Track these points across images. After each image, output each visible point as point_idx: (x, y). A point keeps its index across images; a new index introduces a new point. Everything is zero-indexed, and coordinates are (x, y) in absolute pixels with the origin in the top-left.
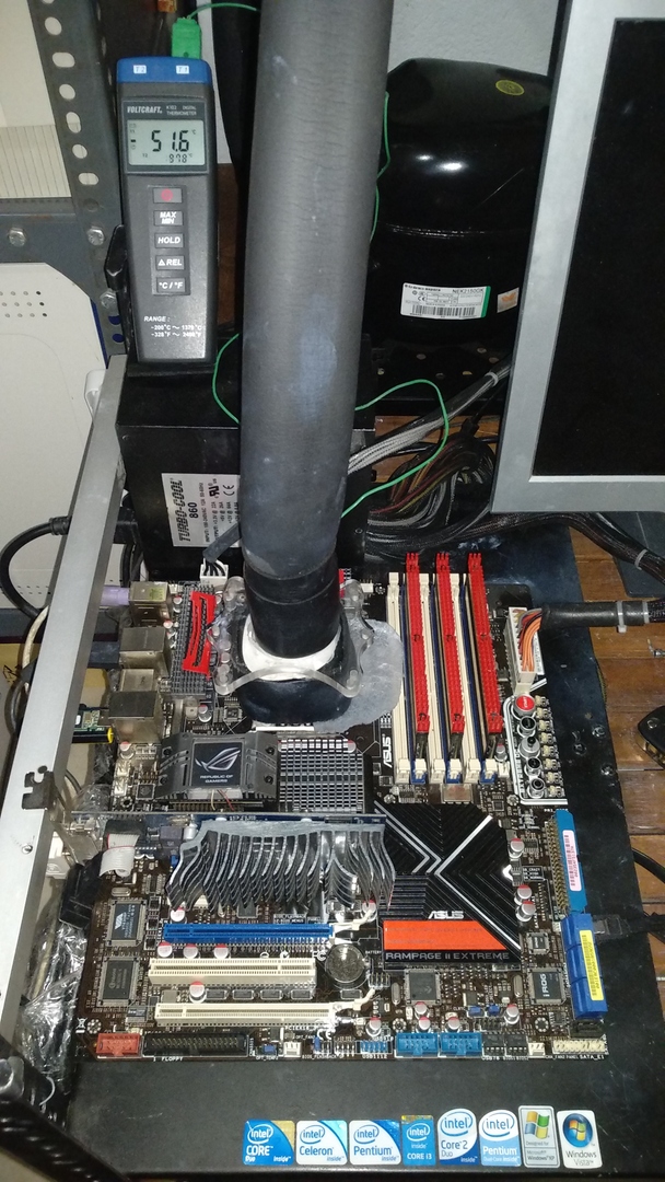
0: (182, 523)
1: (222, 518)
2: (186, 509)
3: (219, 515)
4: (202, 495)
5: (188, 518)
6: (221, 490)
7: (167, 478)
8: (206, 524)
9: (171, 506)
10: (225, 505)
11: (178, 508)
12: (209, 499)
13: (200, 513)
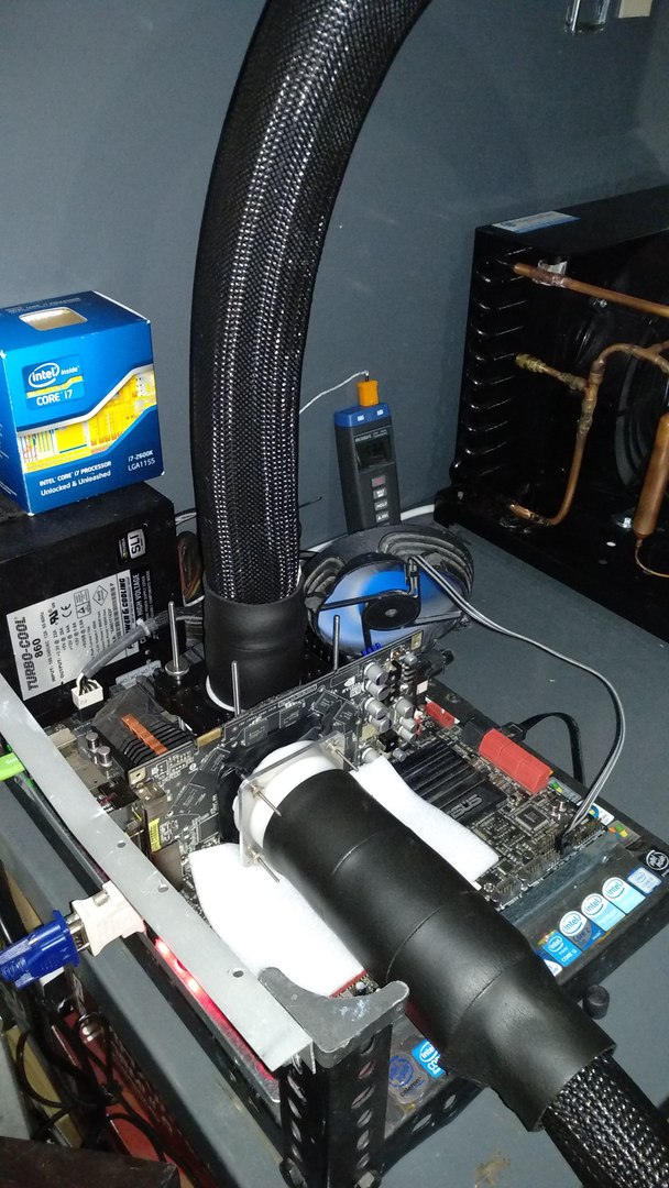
0: (29, 667)
1: (64, 647)
2: (31, 650)
3: (61, 643)
4: (44, 626)
5: (34, 660)
6: (60, 612)
7: (11, 618)
8: (50, 660)
9: (18, 652)
10: (65, 630)
11: (23, 651)
12: (50, 628)
13: (44, 649)
